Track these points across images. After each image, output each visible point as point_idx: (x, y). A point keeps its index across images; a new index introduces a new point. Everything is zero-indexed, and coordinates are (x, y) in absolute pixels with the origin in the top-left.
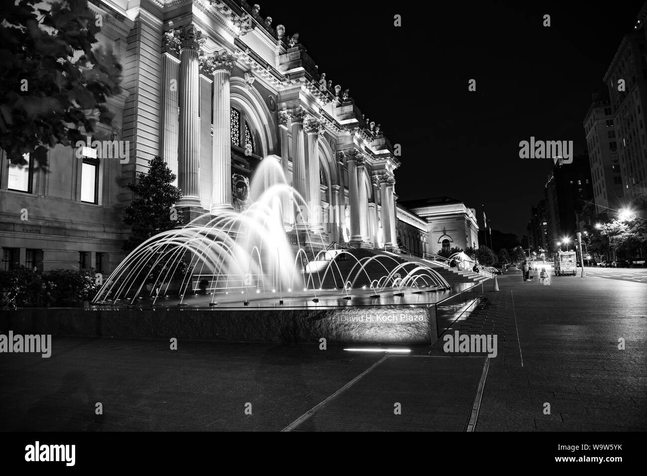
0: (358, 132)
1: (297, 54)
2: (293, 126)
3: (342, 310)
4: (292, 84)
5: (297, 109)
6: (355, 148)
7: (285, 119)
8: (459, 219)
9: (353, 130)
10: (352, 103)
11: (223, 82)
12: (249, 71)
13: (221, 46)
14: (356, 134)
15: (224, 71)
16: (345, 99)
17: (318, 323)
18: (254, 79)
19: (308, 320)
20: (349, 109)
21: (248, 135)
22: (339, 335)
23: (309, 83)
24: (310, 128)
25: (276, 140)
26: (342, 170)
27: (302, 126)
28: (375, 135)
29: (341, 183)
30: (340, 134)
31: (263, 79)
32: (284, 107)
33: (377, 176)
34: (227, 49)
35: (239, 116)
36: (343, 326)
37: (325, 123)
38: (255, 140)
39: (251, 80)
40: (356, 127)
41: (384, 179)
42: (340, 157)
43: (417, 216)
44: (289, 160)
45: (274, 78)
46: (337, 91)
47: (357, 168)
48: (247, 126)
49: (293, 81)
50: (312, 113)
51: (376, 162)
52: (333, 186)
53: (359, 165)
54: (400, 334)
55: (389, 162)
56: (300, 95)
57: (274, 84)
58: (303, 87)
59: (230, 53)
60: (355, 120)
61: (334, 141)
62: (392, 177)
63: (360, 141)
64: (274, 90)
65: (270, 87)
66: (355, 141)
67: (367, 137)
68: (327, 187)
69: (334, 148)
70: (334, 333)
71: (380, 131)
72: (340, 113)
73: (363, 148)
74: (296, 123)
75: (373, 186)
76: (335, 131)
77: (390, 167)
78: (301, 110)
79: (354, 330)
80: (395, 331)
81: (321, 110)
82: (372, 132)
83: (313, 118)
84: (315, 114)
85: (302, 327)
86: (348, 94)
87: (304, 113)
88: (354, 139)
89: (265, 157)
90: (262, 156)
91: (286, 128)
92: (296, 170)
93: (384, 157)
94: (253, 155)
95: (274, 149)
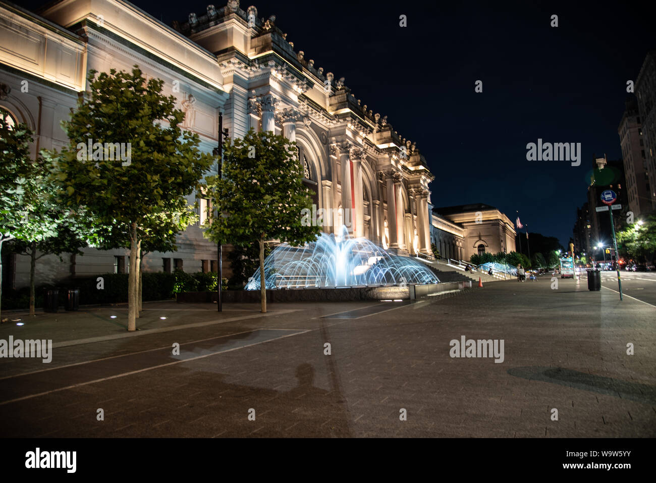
1: (344, 96)
2: (341, 156)
3: (378, 287)
4: (341, 122)
5: (345, 143)
6: (393, 168)
7: (334, 150)
8: (493, 225)
9: (391, 153)
10: (390, 129)
11: (290, 131)
12: (307, 116)
13: (288, 105)
14: (394, 156)
15: (292, 123)
16: (384, 124)
18: (310, 122)
20: (387, 134)
21: (305, 165)
23: (354, 121)
24: (354, 156)
25: (328, 168)
26: (382, 187)
27: (349, 155)
28: (411, 152)
29: (381, 198)
30: (380, 156)
31: (317, 120)
32: (334, 141)
33: (413, 189)
34: (293, 106)
35: (299, 151)
36: (379, 293)
37: (367, 149)
38: (312, 168)
39: (308, 123)
40: (394, 150)
41: (419, 192)
42: (380, 176)
43: (453, 222)
44: (338, 183)
45: (325, 118)
46: (377, 119)
47: (395, 186)
48: (305, 158)
49: (341, 120)
50: (357, 144)
51: (412, 177)
52: (374, 201)
53: (397, 182)
54: (399, 295)
55: (423, 177)
56: (347, 131)
57: (325, 123)
58: (349, 125)
59: (295, 109)
60: (392, 145)
61: (375, 163)
62: (427, 190)
64: (326, 127)
65: (323, 125)
66: (393, 163)
68: (368, 203)
69: (374, 169)
71: (415, 148)
72: (379, 138)
73: (400, 167)
74: (343, 154)
75: (409, 199)
76: (375, 154)
77: (425, 181)
78: (348, 143)
79: (383, 294)
81: (364, 140)
83: (357, 148)
84: (359, 145)
86: (387, 120)
88: (392, 160)
89: (319, 182)
90: (317, 182)
91: (336, 158)
92: (344, 192)
93: (418, 173)
94: (310, 181)
95: (326, 175)
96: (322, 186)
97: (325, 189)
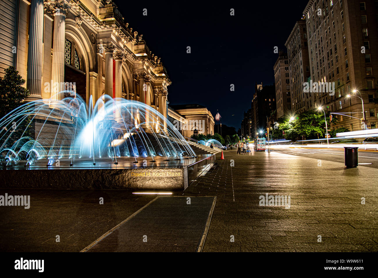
0: (147, 62)
1: (111, 9)
2: (106, 54)
3: (132, 169)
4: (107, 27)
5: (110, 44)
6: (144, 71)
7: (101, 49)
8: (204, 117)
9: (144, 60)
10: (144, 44)
11: (61, 21)
12: (79, 16)
14: (146, 63)
15: (62, 14)
16: (140, 40)
17: (117, 177)
18: (82, 22)
19: (111, 175)
20: (142, 47)
21: (76, 57)
22: (129, 185)
23: (118, 28)
24: (117, 56)
25: (95, 63)
26: (136, 85)
27: (112, 55)
28: (157, 64)
29: (135, 92)
30: (136, 62)
31: (88, 23)
32: (101, 42)
33: (157, 89)
35: (71, 45)
36: (132, 179)
37: (127, 54)
38: (81, 61)
39: (80, 22)
40: (146, 58)
41: (161, 91)
42: (135, 76)
43: (180, 114)
44: (103, 76)
45: (95, 22)
46: (135, 35)
47: (146, 84)
48: (76, 52)
49: (108, 26)
50: (119, 47)
51: (157, 81)
52: (130, 93)
53: (147, 82)
54: (166, 183)
55: (164, 81)
56: (112, 35)
57: (95, 27)
58: (114, 31)
59: (66, 3)
60: (145, 54)
61: (132, 66)
62: (166, 91)
63: (148, 67)
64: (95, 30)
65: (93, 28)
66: (145, 67)
67: (152, 65)
68: (126, 94)
69: (132, 70)
70: (127, 183)
71: (160, 62)
72: (136, 49)
73: (149, 72)
74: (108, 53)
75: (154, 95)
76: (133, 60)
77: (165, 84)
78: (112, 45)
79: (139, 181)
80: (164, 182)
81: (125, 46)
82: (155, 63)
83: (119, 51)
84: (121, 48)
85: (107, 180)
86: (142, 37)
87: (114, 47)
88: (144, 66)
89: (87, 73)
90: (85, 72)
91: (102, 56)
92: (107, 83)
93: (162, 78)
94: (80, 71)
95: (93, 68)
96: (90, 76)
97: (92, 79)
